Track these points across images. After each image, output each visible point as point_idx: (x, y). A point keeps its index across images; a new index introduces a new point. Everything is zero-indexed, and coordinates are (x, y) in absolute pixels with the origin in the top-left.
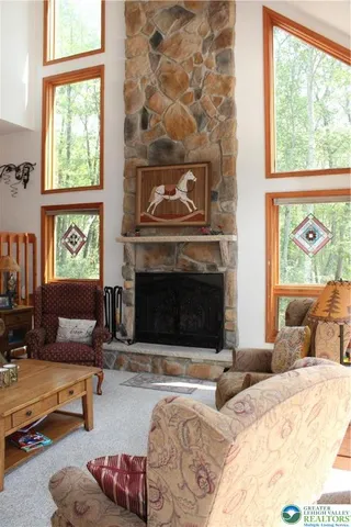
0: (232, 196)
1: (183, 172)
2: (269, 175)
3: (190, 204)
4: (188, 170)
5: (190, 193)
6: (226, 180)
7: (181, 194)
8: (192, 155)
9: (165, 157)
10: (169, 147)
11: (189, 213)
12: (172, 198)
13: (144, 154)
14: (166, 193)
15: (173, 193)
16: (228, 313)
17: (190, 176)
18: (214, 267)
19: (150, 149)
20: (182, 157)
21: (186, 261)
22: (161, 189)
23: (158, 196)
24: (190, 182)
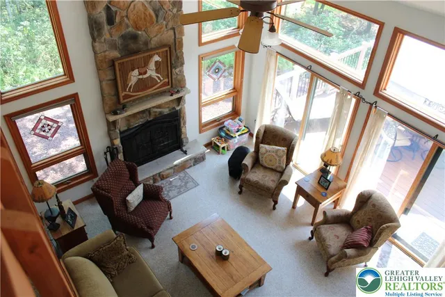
0: (182, 64)
2: (200, 44)
3: (158, 77)
6: (179, 55)
7: (151, 72)
8: (154, 41)
9: (133, 46)
10: (135, 37)
11: (158, 83)
12: (145, 76)
14: (140, 74)
15: (145, 73)
17: (157, 58)
18: (174, 108)
19: (119, 42)
20: (146, 43)
21: (156, 112)
22: (136, 72)
23: (134, 76)
24: (156, 62)
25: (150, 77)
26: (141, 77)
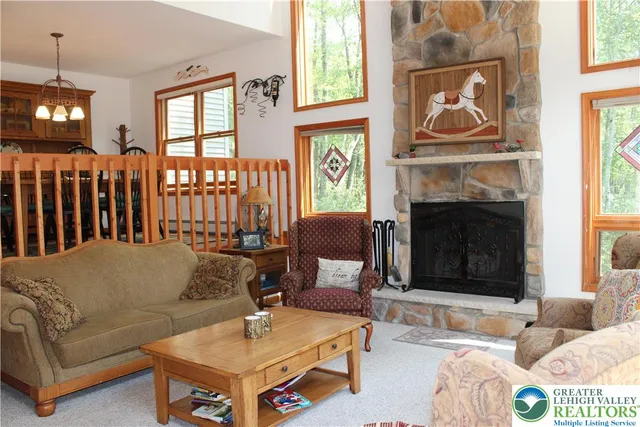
0: (534, 101)
1: (468, 73)
2: (586, 68)
4: (474, 70)
5: (477, 100)
6: (525, 80)
7: (467, 102)
8: (479, 52)
9: (444, 56)
10: (448, 43)
11: (477, 126)
12: (455, 107)
13: (417, 54)
14: (447, 101)
15: (456, 101)
16: (530, 253)
17: (477, 78)
18: (512, 193)
19: (425, 48)
20: (466, 54)
21: (473, 186)
22: (440, 97)
23: (437, 104)
24: (477, 86)
25: (464, 109)
26: (448, 106)
